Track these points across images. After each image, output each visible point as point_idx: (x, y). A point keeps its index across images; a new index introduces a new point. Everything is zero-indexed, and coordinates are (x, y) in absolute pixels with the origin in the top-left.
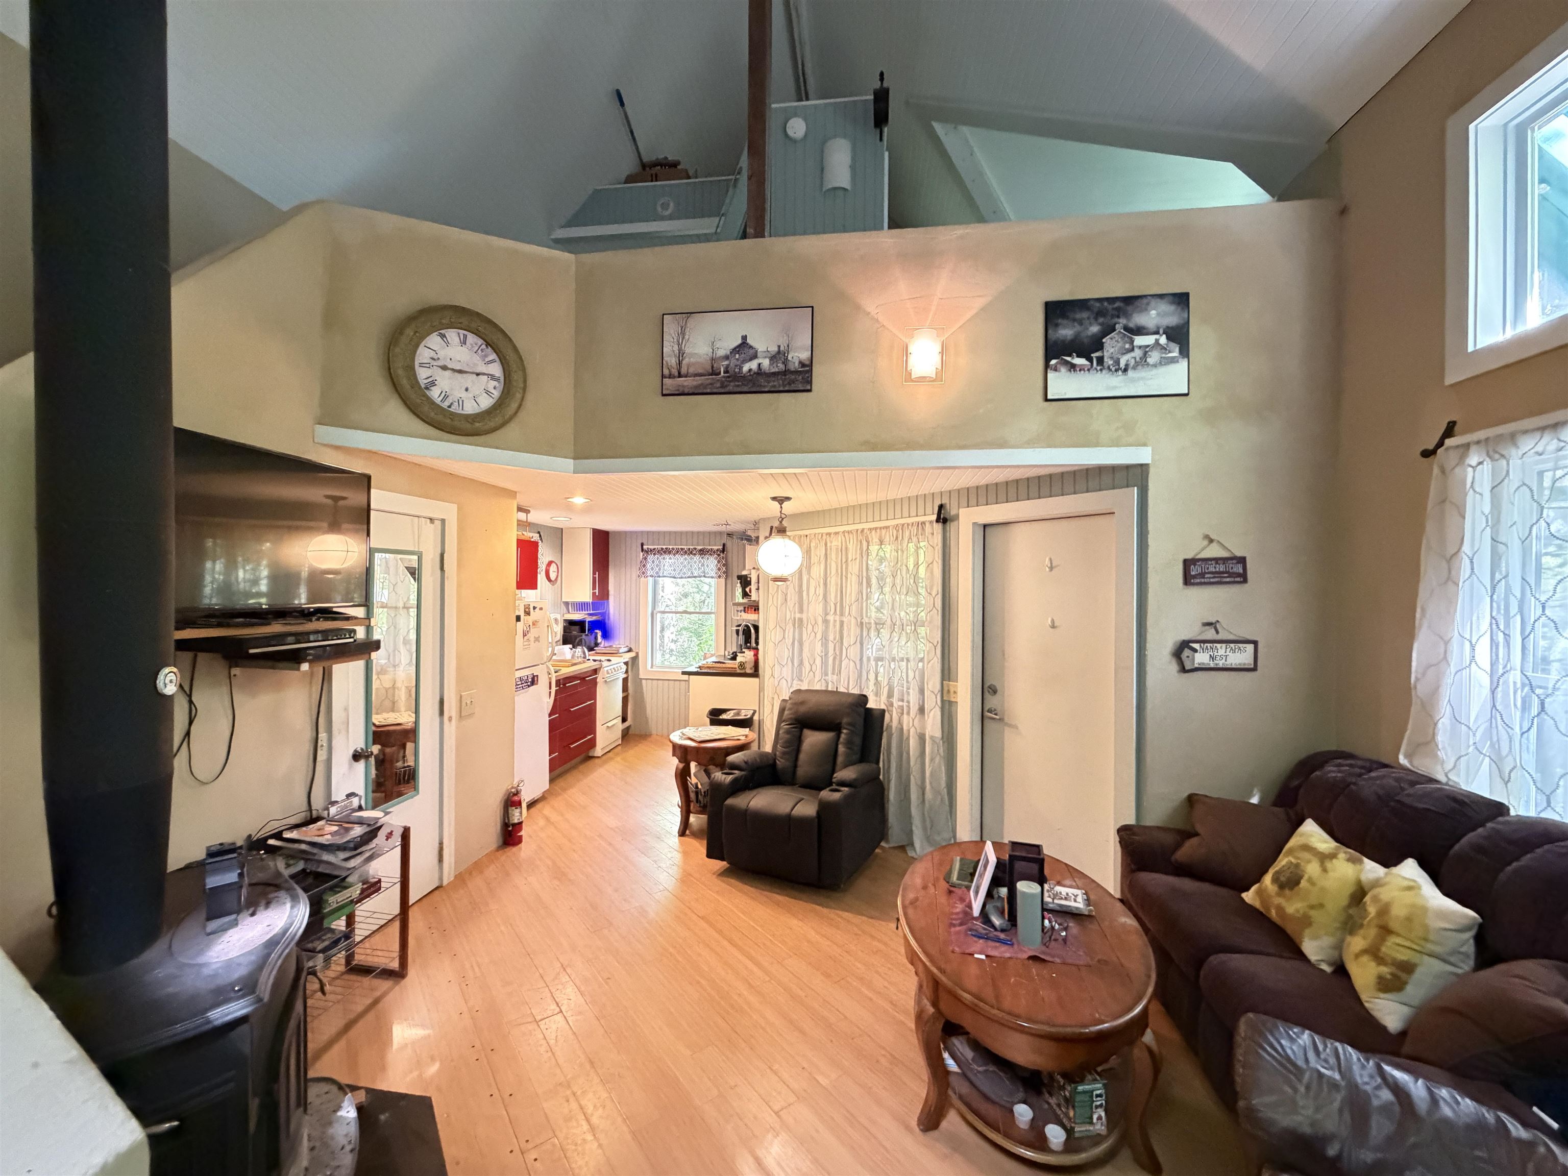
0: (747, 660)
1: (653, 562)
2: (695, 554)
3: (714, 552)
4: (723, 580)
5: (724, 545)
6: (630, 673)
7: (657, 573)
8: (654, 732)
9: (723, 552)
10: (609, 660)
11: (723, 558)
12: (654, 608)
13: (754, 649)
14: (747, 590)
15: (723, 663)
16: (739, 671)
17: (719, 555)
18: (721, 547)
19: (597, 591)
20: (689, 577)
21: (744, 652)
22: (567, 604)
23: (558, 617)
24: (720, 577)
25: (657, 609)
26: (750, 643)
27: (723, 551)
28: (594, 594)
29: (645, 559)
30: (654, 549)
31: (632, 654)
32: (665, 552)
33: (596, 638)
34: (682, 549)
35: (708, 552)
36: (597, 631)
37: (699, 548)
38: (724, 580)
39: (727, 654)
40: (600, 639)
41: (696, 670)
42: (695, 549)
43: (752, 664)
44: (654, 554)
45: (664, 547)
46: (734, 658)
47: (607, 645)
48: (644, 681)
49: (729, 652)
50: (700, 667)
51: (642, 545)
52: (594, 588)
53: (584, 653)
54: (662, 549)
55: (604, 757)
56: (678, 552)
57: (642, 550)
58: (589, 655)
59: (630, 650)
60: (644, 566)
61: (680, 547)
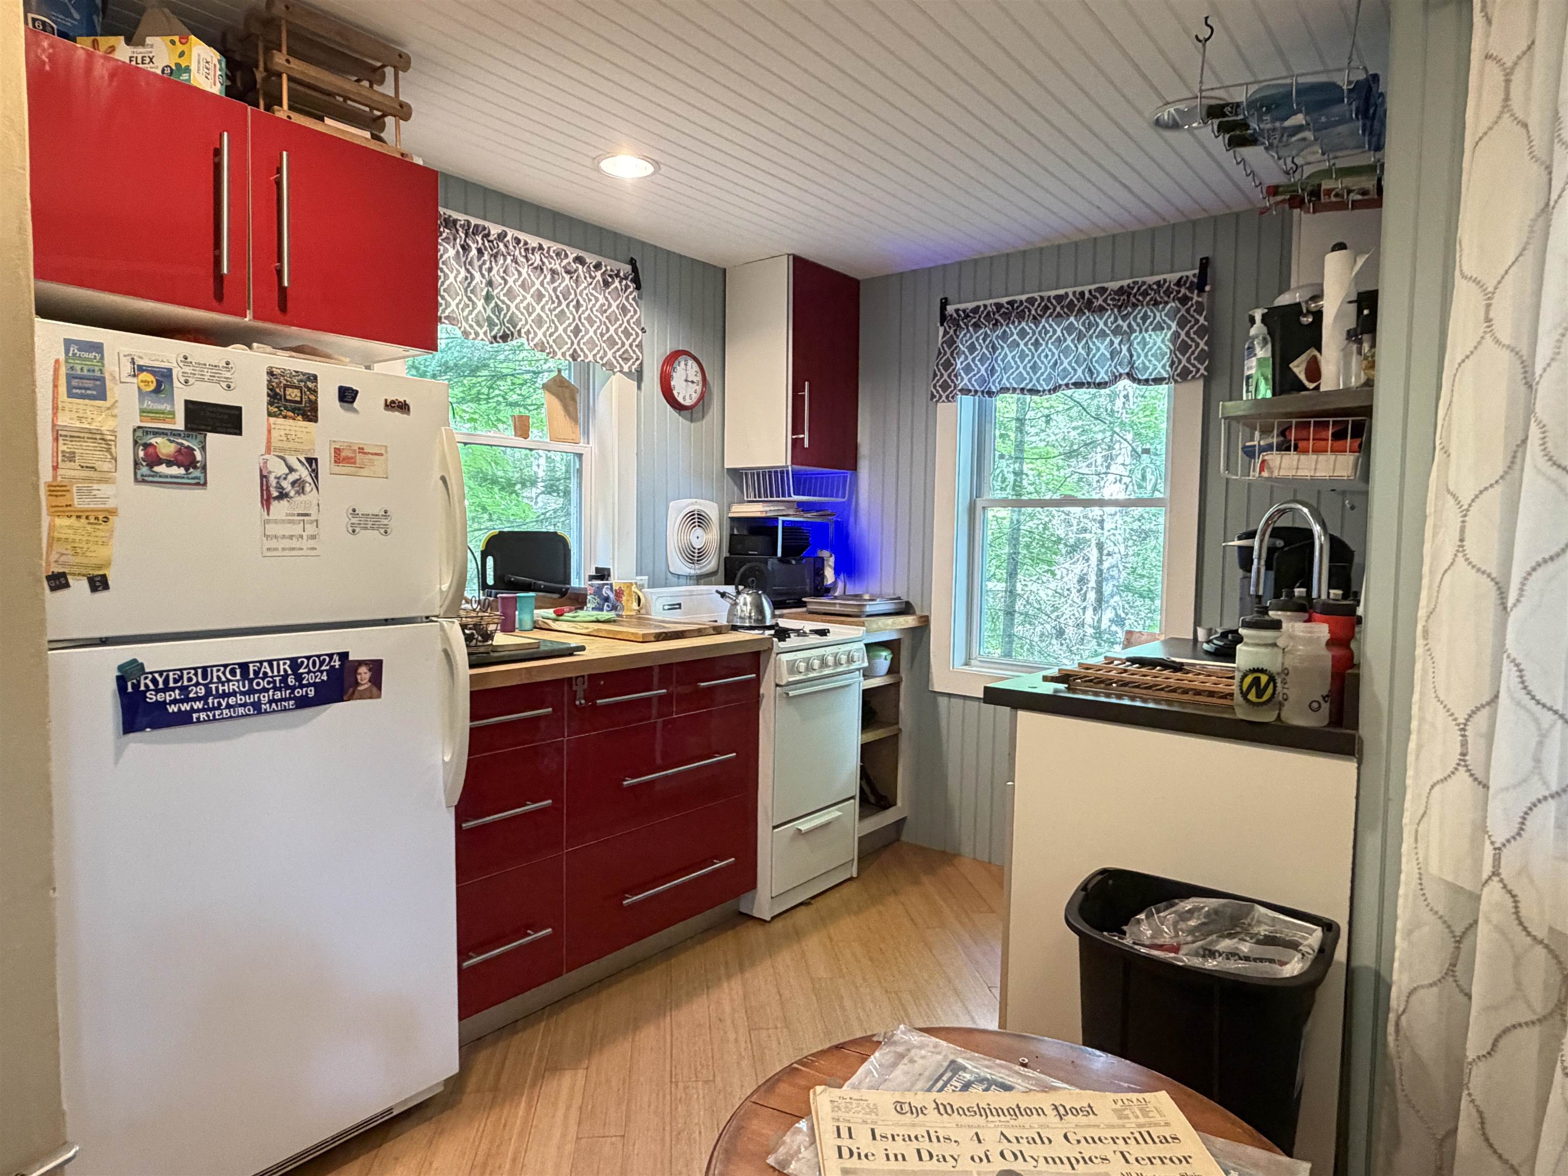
0: (1291, 662)
1: (972, 349)
2: (1102, 309)
3: (1168, 293)
4: (1196, 389)
5: (1205, 264)
6: (903, 674)
7: (983, 381)
8: (966, 850)
9: (1200, 288)
10: (823, 633)
11: (1200, 308)
12: (978, 488)
13: (1329, 610)
14: (1299, 368)
15: (1178, 668)
16: (1242, 713)
17: (1184, 300)
18: (1192, 273)
19: (806, 436)
20: (1078, 385)
21: (1276, 625)
22: (737, 474)
23: (711, 510)
24: (1184, 375)
25: (988, 495)
26: (1308, 585)
27: (1200, 284)
28: (796, 444)
29: (951, 342)
30: (976, 310)
31: (908, 621)
32: (1007, 316)
33: (819, 573)
34: (1059, 298)
35: (1145, 294)
36: (825, 554)
37: (1114, 285)
38: (1199, 385)
39: (1201, 634)
40: (829, 575)
41: (1048, 688)
42: (1103, 290)
43: (1323, 686)
44: (977, 326)
45: (1004, 300)
46: (1226, 653)
47: (850, 591)
48: (943, 701)
49: (1210, 632)
50: (1064, 678)
51: (944, 303)
52: (797, 427)
53: (760, 610)
54: (999, 306)
55: (778, 925)
56: (1046, 308)
57: (943, 318)
58: (774, 616)
59: (906, 609)
60: (948, 365)
61: (1053, 293)
